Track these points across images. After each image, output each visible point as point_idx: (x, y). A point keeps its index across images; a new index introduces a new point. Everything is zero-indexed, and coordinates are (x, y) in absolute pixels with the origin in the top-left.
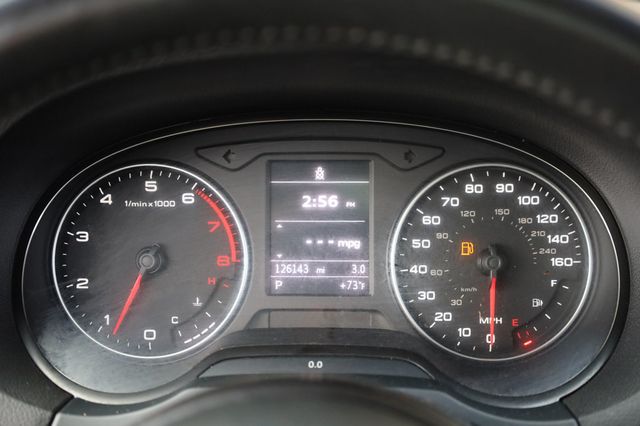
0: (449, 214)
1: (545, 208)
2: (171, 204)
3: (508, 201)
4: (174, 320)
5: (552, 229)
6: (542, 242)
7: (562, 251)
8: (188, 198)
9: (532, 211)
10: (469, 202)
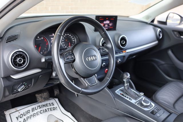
0: (64, 37)
1: (71, 36)
2: (41, 39)
3: (69, 36)
4: (44, 51)
5: (72, 38)
6: (72, 39)
7: (73, 40)
8: (42, 38)
9: (70, 36)
10: (66, 36)
